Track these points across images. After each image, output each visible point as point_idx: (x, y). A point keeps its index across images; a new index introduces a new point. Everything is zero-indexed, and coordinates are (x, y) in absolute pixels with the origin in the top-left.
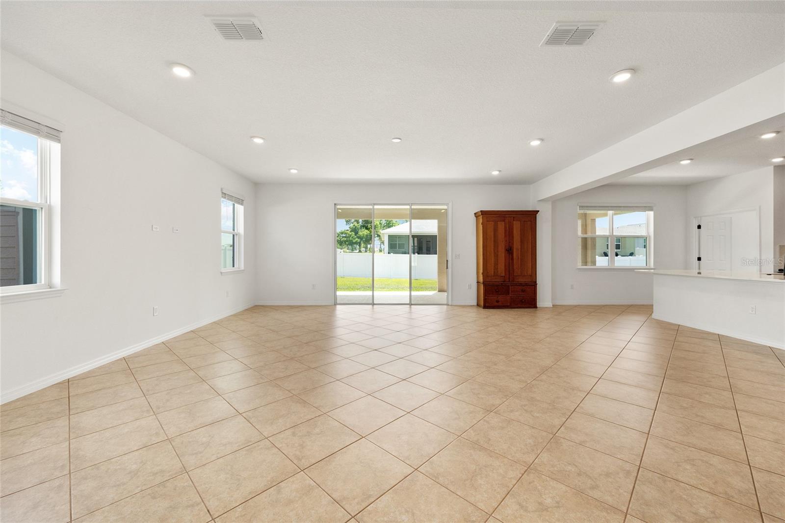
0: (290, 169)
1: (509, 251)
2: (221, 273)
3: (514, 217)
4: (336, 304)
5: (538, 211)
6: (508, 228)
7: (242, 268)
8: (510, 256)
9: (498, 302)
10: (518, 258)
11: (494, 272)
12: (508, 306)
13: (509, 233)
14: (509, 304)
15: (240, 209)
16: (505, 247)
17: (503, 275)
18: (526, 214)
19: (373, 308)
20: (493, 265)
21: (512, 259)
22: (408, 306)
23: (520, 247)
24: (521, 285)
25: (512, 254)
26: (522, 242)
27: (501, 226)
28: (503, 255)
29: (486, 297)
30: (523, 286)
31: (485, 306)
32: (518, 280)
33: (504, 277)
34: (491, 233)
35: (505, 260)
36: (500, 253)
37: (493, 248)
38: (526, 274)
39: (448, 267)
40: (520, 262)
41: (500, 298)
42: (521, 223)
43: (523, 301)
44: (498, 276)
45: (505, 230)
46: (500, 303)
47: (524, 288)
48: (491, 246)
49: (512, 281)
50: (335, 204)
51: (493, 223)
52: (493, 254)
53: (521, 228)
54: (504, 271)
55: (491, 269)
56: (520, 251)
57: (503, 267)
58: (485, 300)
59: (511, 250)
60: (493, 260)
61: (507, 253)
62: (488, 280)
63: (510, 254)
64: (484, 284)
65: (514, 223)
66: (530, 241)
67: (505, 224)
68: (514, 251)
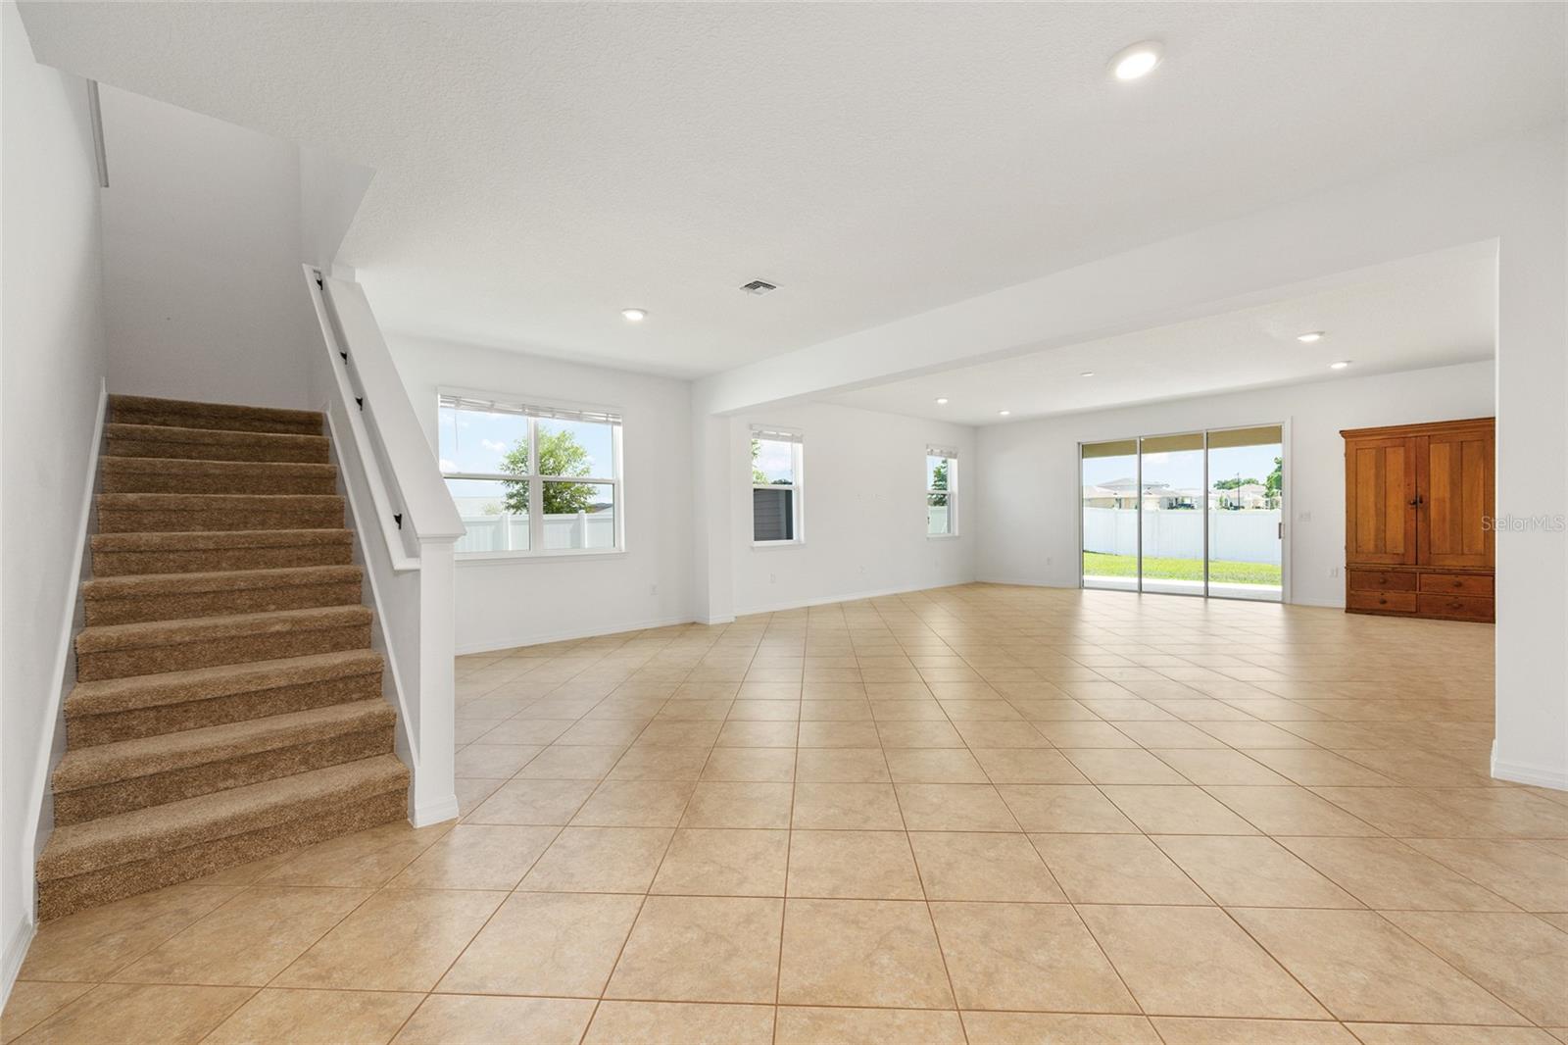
1: (1418, 503)
2: (928, 539)
3: (1429, 436)
4: (1081, 586)
6: (1413, 455)
7: (957, 534)
8: (1420, 514)
9: (1384, 602)
10: (1444, 519)
11: (1376, 546)
12: (1411, 613)
13: (1418, 468)
14: (1414, 610)
16: (1406, 497)
17: (1401, 550)
19: (1140, 603)
20: (1372, 532)
21: (1427, 519)
22: (1202, 599)
23: (1448, 495)
24: (1449, 572)
25: (1426, 509)
26: (1455, 485)
27: (1396, 459)
28: (1401, 513)
29: (1353, 592)
30: (1457, 574)
31: (1350, 608)
32: (1441, 563)
33: (1403, 555)
34: (1368, 472)
35: (1406, 522)
36: (1390, 510)
37: (1372, 499)
38: (1466, 550)
39: (1282, 535)
40: (1447, 526)
41: (1390, 595)
42: (1450, 446)
43: (1455, 605)
44: (1385, 553)
45: (1407, 463)
46: (1388, 606)
47: (1460, 579)
48: (1368, 497)
49: (1423, 565)
50: (1079, 444)
51: (1374, 452)
52: (1372, 511)
53: (1450, 459)
54: (1402, 545)
55: (1368, 540)
56: (1448, 505)
57: (1400, 537)
58: (1349, 597)
59: (1421, 502)
60: (1372, 524)
61: (1412, 508)
62: (1358, 560)
63: (1419, 510)
64: (1350, 568)
65: (1431, 446)
66: (1481, 482)
67: (1406, 451)
68: (1432, 503)
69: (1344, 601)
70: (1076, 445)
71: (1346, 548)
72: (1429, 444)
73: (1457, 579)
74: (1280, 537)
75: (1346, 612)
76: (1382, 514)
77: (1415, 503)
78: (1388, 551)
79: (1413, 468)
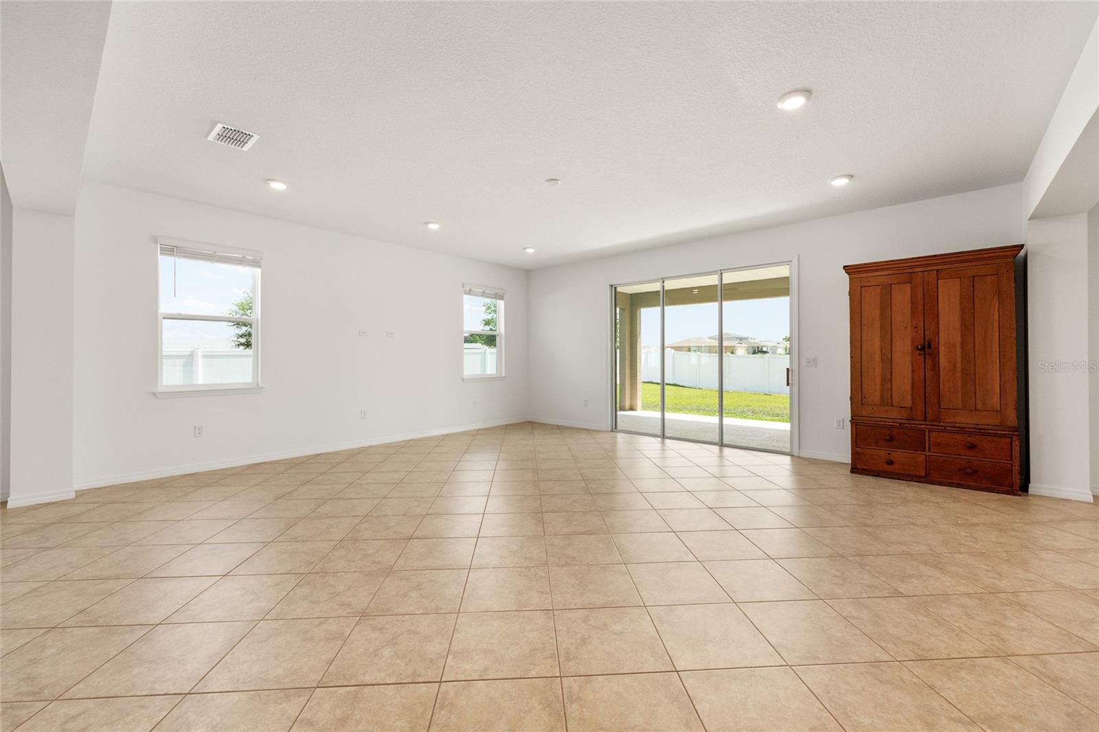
0: (525, 248)
1: (926, 348)
3: (937, 271)
4: (614, 429)
5: (1024, 245)
6: (920, 297)
7: (504, 373)
8: (928, 362)
9: (890, 463)
10: (955, 366)
11: (882, 397)
12: (920, 477)
13: (926, 308)
14: (923, 474)
15: (501, 304)
16: (913, 342)
17: (909, 403)
18: (976, 260)
20: (878, 381)
21: (936, 367)
23: (959, 340)
24: (961, 430)
25: (935, 356)
26: (967, 327)
27: (902, 297)
28: (908, 359)
29: (858, 449)
30: (970, 434)
31: (856, 468)
32: (952, 420)
33: (911, 408)
34: (872, 311)
35: (913, 371)
36: (897, 356)
37: (877, 343)
38: (979, 406)
39: (790, 382)
40: (959, 375)
41: (898, 455)
42: (961, 283)
43: (969, 471)
44: (892, 406)
45: (914, 303)
46: (896, 468)
47: (973, 439)
48: (874, 341)
49: (932, 421)
50: (612, 286)
51: (878, 289)
52: (878, 357)
53: (961, 296)
54: (910, 396)
55: (874, 391)
56: (959, 350)
57: (908, 387)
58: (855, 455)
59: (930, 347)
60: (878, 371)
61: (919, 355)
62: (864, 413)
63: (927, 356)
64: (854, 422)
65: (940, 282)
66: (996, 324)
67: (913, 290)
68: (942, 349)
69: (850, 459)
70: (608, 288)
71: (851, 398)
72: (938, 280)
73: (969, 439)
74: (788, 384)
75: (852, 472)
76: (888, 360)
77: (923, 348)
78: (895, 403)
79: (920, 307)
